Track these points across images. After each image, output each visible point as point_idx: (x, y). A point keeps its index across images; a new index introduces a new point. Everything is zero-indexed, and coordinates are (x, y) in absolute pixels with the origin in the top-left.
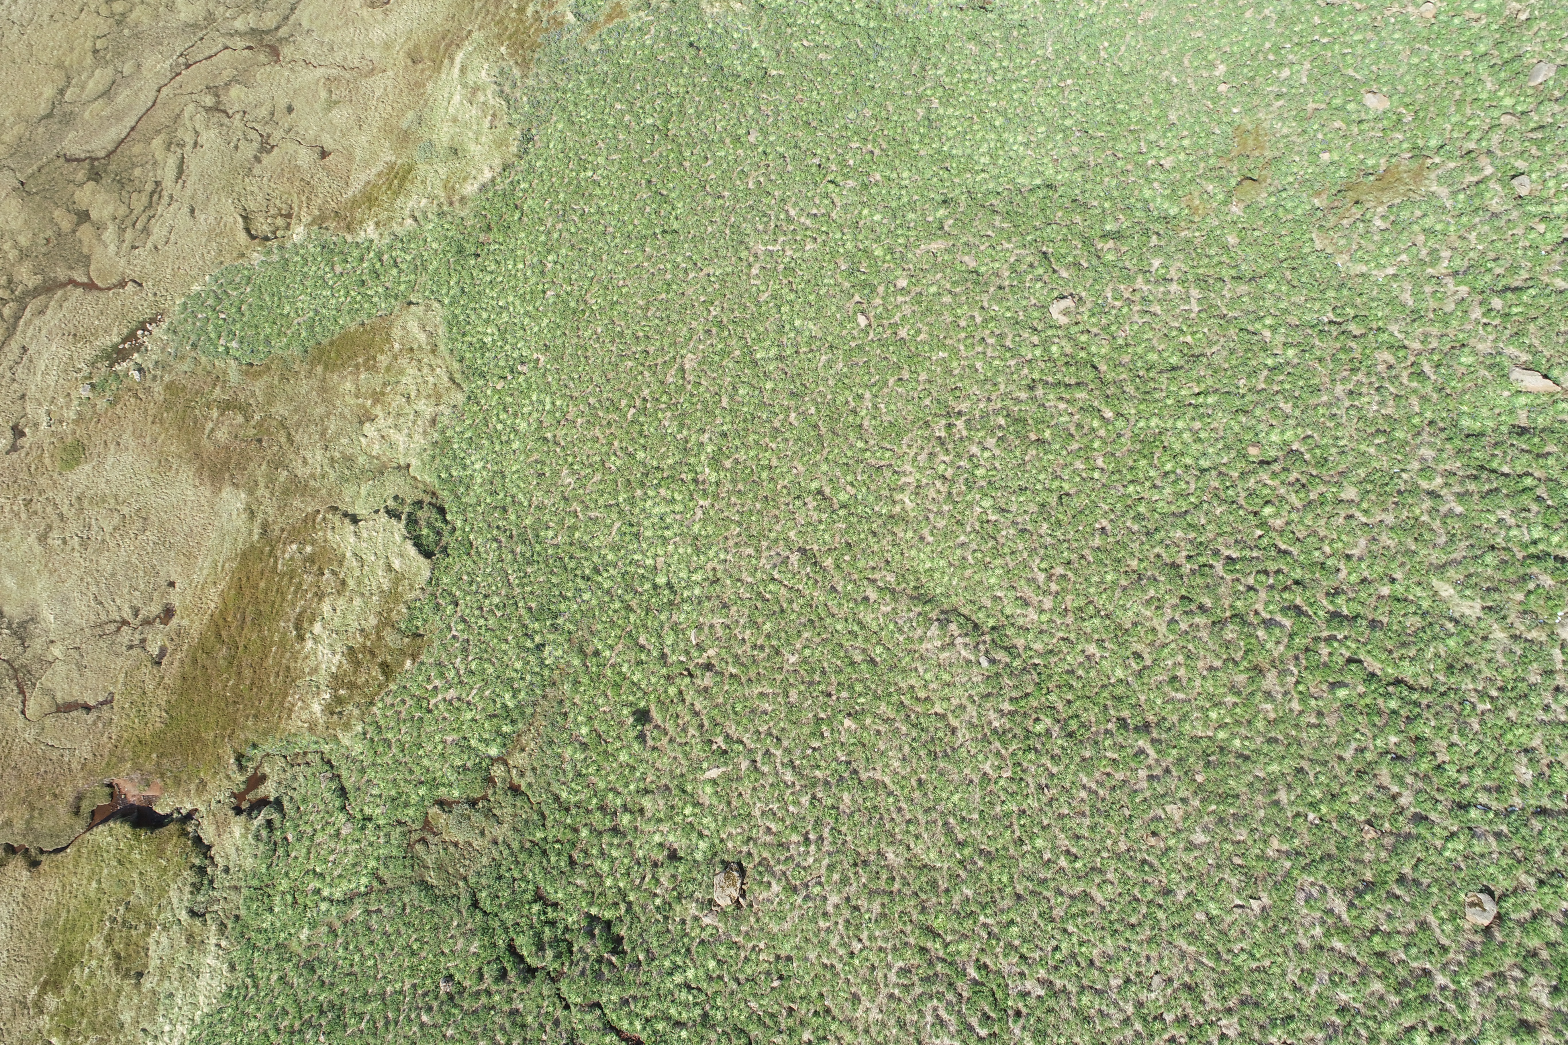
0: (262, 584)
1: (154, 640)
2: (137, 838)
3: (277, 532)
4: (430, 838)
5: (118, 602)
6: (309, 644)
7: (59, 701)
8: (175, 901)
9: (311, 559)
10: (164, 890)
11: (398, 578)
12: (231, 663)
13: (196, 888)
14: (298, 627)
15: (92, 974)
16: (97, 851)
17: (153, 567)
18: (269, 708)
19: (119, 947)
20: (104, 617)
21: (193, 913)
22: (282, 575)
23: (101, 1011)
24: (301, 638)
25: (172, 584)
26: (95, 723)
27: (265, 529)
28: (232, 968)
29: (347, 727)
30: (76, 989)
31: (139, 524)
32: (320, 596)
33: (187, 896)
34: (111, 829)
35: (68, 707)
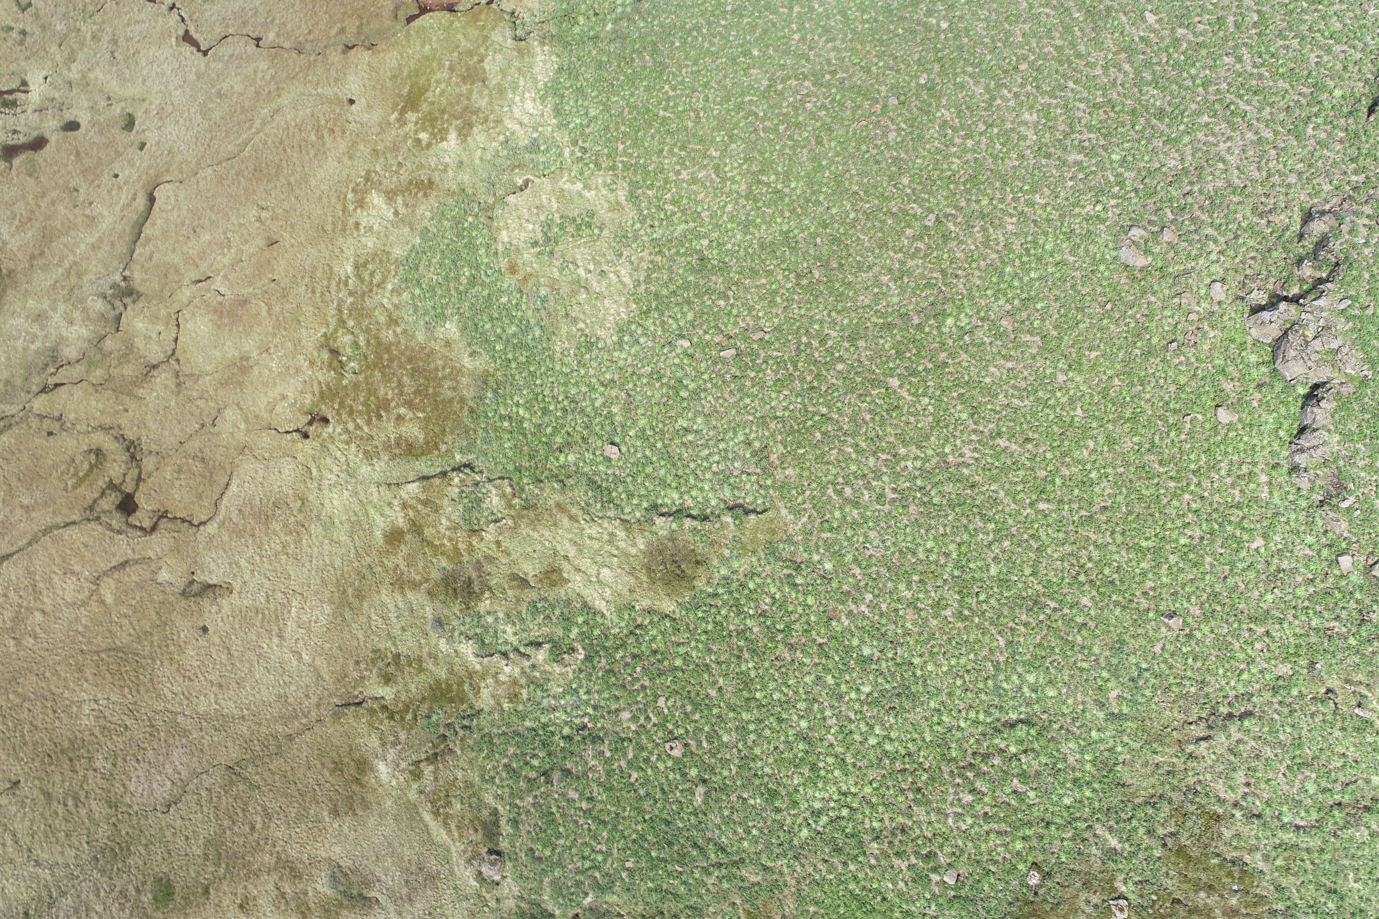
2: (454, 17)
8: (498, 40)
10: (486, 37)
13: (512, 29)
15: (443, 91)
16: (423, 30)
19: (461, 70)
21: (515, 40)
23: (458, 107)
28: (559, 56)
30: (432, 103)
33: (507, 33)
34: (431, 16)
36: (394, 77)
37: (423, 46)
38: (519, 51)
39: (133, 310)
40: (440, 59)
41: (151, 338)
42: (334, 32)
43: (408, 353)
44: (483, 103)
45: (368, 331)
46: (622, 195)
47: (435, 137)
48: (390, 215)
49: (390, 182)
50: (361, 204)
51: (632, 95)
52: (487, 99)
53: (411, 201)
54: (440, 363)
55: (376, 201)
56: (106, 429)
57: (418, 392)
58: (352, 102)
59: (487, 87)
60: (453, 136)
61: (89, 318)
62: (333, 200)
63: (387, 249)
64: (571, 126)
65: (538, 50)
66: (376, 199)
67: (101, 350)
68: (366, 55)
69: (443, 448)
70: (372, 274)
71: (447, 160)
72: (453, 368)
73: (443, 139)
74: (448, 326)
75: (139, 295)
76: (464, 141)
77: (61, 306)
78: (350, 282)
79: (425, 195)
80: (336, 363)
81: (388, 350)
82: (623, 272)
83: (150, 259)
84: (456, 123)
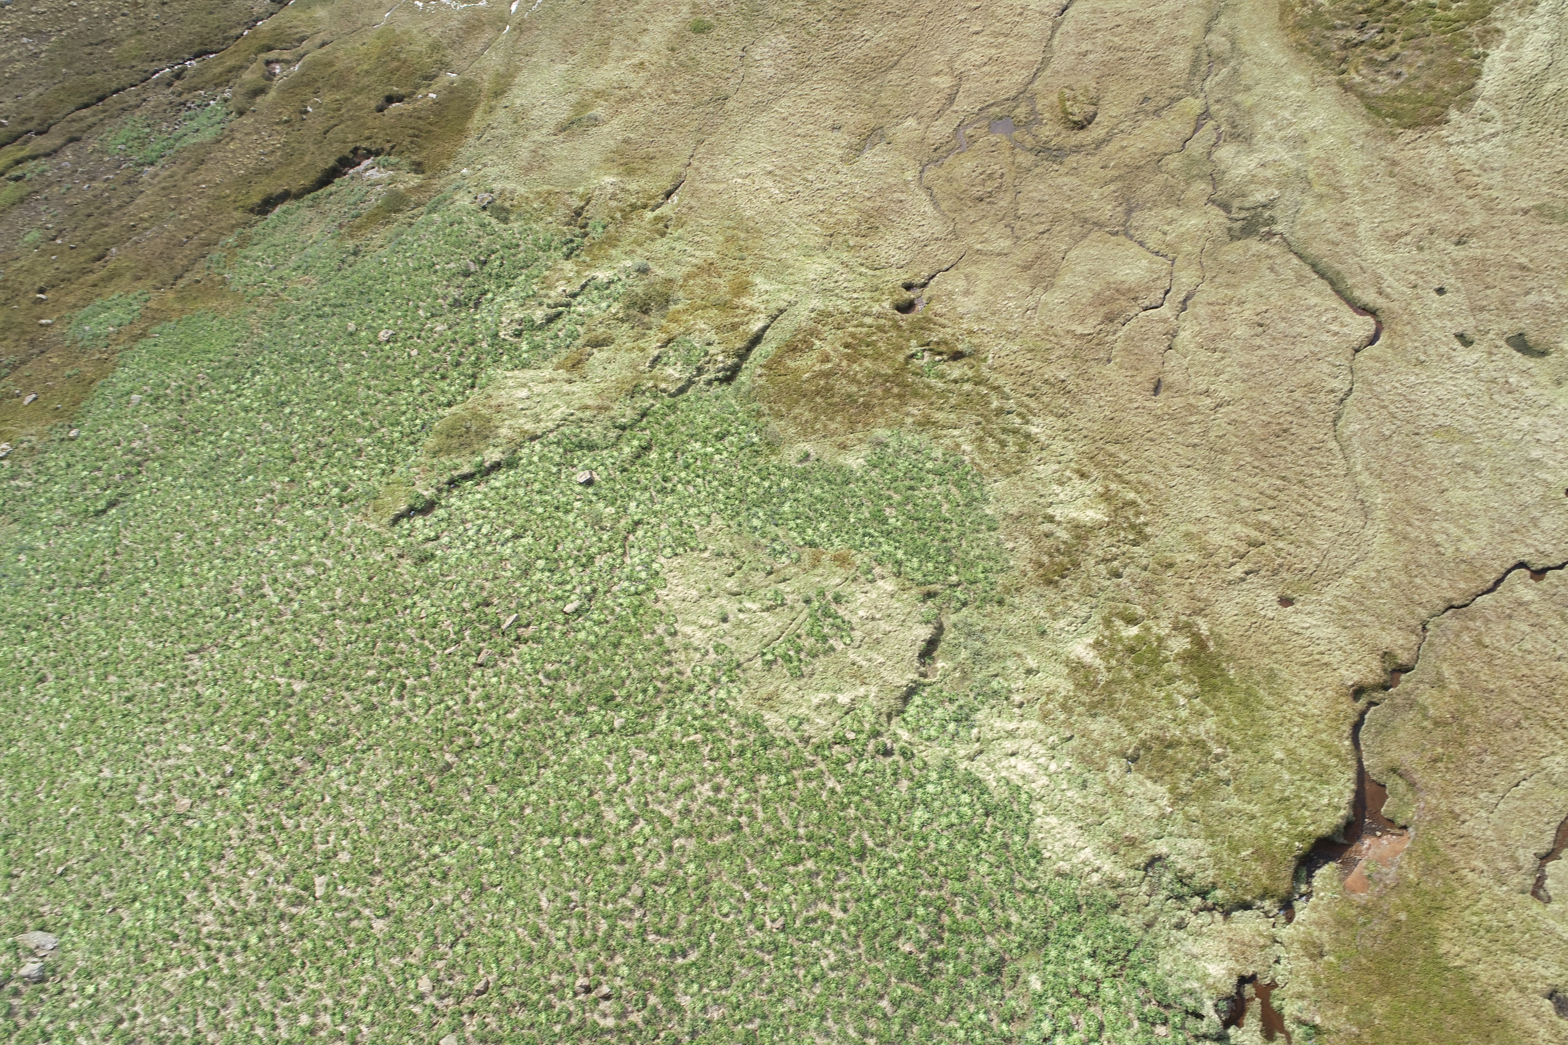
2: (1301, 837)
8: (1187, 845)
10: (1211, 835)
13: (1185, 878)
16: (1322, 776)
19: (1182, 753)
21: (1154, 861)
23: (1125, 699)
28: (1061, 875)
33: (1181, 863)
34: (1337, 808)
36: (1272, 676)
37: (1290, 752)
38: (1132, 842)
39: (1219, 224)
40: (1237, 750)
41: (1169, 224)
42: (1447, 671)
43: (877, 410)
44: (1097, 726)
45: (942, 394)
46: (771, 719)
47: (1111, 639)
48: (1057, 512)
49: (1099, 545)
50: (1106, 496)
52: (1097, 735)
53: (1047, 543)
54: (833, 426)
55: (1091, 513)
56: (1099, 144)
57: (829, 389)
58: (1286, 601)
59: (1113, 753)
60: (1089, 657)
61: (1252, 182)
62: (1146, 477)
63: (1015, 478)
64: (934, 776)
65: (1107, 867)
66: (1094, 514)
67: (1201, 178)
68: (1352, 676)
69: (759, 371)
70: (1003, 444)
71: (1062, 623)
72: (815, 432)
73: (1097, 645)
74: (861, 461)
75: (1232, 238)
76: (1067, 663)
77: (1294, 164)
78: (1018, 420)
79: (1041, 565)
80: (943, 348)
81: (900, 396)
83: (1272, 269)
84: (1104, 677)
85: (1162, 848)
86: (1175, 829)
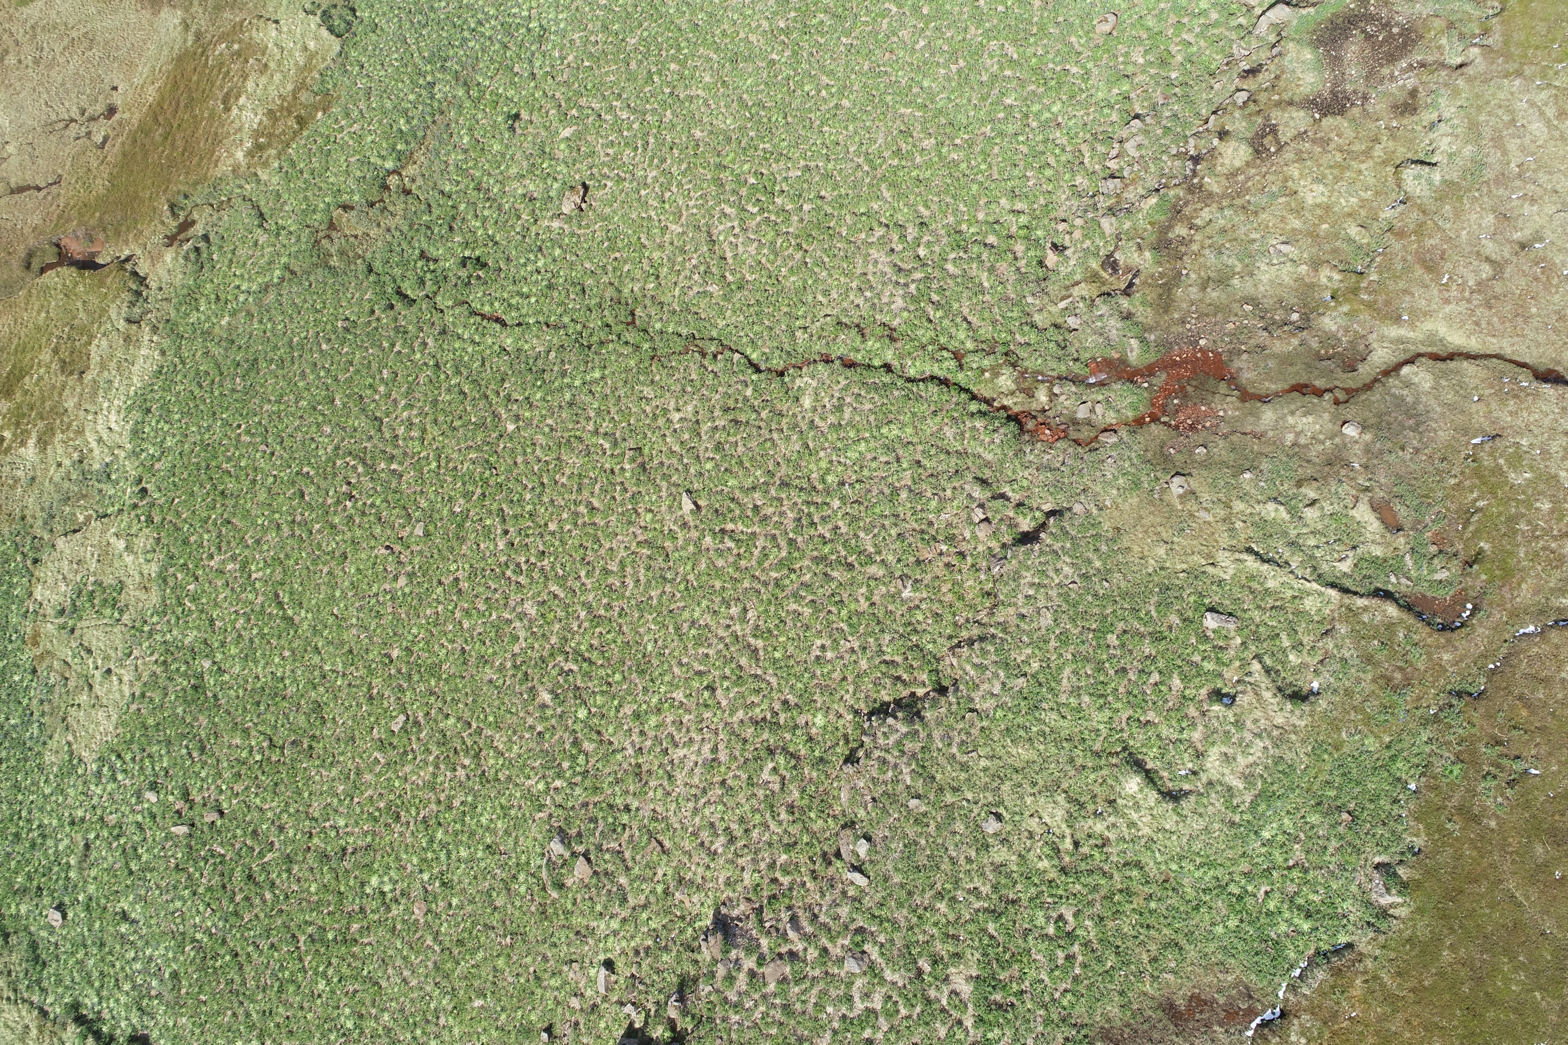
0: (195, 78)
1: (99, 131)
2: (82, 276)
3: (209, 36)
4: (334, 234)
5: (67, 104)
6: (235, 111)
7: (13, 185)
8: (114, 316)
9: (238, 54)
10: (104, 311)
11: (312, 56)
12: (166, 138)
13: (132, 304)
14: (225, 101)
15: (41, 378)
16: (46, 290)
17: (99, 76)
18: (199, 165)
19: (64, 354)
20: (54, 117)
21: (129, 321)
22: (213, 67)
23: (48, 404)
24: (227, 109)
25: (115, 88)
26: (45, 198)
27: (198, 36)
28: (163, 353)
29: (266, 164)
30: (26, 392)
31: (86, 44)
32: (245, 77)
33: (125, 309)
34: (59, 273)
35: (21, 190)
37: (39, 312)
38: (127, 338)
40: (51, 334)
44: (70, 404)
46: (155, 573)
47: (16, 441)
51: (208, 429)
52: (76, 400)
59: (82, 383)
60: (31, 442)
64: (144, 455)
65: (147, 338)
71: (20, 474)
73: (23, 444)
76: (43, 451)
82: (126, 679)
84: (41, 425)
85: (122, 324)
86: (109, 326)
